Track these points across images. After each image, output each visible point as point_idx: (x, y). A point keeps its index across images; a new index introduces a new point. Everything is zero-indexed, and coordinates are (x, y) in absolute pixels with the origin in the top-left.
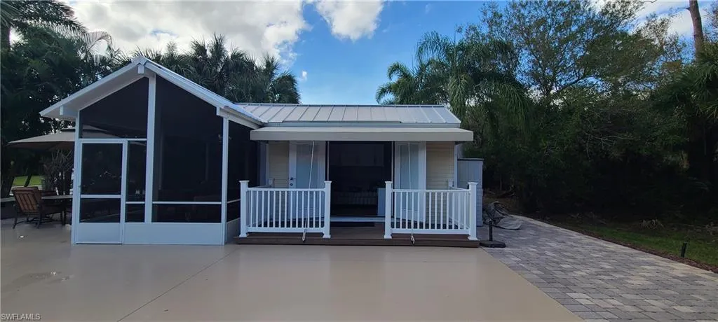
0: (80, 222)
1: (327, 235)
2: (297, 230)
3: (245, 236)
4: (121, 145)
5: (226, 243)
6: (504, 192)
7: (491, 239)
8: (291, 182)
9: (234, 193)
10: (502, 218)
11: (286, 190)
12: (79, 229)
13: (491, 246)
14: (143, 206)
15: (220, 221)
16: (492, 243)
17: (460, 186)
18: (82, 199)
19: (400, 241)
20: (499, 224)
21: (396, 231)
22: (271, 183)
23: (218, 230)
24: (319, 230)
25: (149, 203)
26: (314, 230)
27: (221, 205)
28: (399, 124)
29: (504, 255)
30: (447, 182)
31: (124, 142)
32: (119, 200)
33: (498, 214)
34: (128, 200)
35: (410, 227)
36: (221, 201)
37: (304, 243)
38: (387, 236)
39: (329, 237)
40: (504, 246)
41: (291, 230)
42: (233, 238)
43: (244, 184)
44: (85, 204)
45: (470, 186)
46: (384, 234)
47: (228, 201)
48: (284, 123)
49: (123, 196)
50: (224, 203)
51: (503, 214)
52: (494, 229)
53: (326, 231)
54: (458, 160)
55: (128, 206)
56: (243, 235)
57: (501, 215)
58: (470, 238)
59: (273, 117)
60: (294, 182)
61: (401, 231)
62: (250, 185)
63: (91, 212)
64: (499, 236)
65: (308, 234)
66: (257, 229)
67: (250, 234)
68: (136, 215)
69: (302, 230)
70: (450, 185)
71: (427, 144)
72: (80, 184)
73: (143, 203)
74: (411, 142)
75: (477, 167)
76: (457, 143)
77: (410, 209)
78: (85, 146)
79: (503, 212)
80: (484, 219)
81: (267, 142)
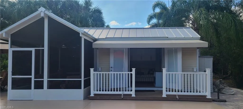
0: (12, 89)
1: (134, 95)
2: (118, 93)
3: (93, 96)
4: (31, 51)
5: (84, 99)
6: (225, 76)
7: (218, 98)
8: (111, 69)
9: (87, 74)
10: (224, 88)
11: (107, 73)
12: (12, 93)
13: (219, 101)
14: (43, 81)
15: (81, 88)
16: (219, 100)
17: (200, 70)
18: (12, 78)
19: (171, 99)
20: (222, 92)
21: (169, 93)
22: (100, 69)
23: (80, 93)
24: (129, 93)
25: (46, 79)
26: (127, 93)
27: (81, 80)
28: (167, 38)
29: (226, 105)
30: (193, 68)
31: (33, 50)
32: (31, 78)
33: (221, 86)
34: (35, 78)
36: (81, 78)
37: (123, 99)
38: (164, 95)
39: (135, 96)
40: (225, 101)
41: (116, 93)
42: (87, 96)
43: (92, 70)
44: (13, 80)
45: (207, 71)
46: (162, 95)
47: (84, 78)
48: (107, 39)
49: (33, 76)
50: (83, 79)
51: (225, 86)
52: (220, 94)
53: (133, 94)
54: (199, 57)
55: (35, 81)
56: (92, 95)
57: (224, 87)
58: (207, 97)
59: (99, 36)
60: (113, 69)
61: (171, 93)
62: (95, 71)
63: (17, 85)
64: (222, 97)
65: (124, 95)
66: (99, 92)
67: (95, 94)
68: (39, 86)
69: (121, 93)
70: (195, 70)
71: (182, 49)
72: (11, 71)
73: (43, 79)
74: (174, 48)
75: (209, 61)
76: (198, 48)
77: (172, 83)
78: (14, 52)
79: (225, 85)
80: (214, 89)
81: (98, 49)
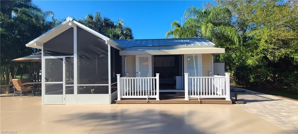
0: (46, 94)
1: (158, 99)
2: (143, 97)
5: (111, 103)
7: (236, 100)
8: (137, 74)
9: (114, 80)
11: (133, 78)
14: (73, 86)
15: (108, 93)
18: (46, 84)
21: (191, 96)
24: (154, 97)
25: (76, 85)
26: (151, 96)
28: (186, 46)
31: (64, 57)
32: (62, 84)
34: (66, 84)
35: (197, 94)
37: (147, 103)
38: (186, 99)
41: (141, 97)
42: (114, 101)
43: (118, 76)
44: (47, 86)
45: (226, 75)
47: (111, 84)
48: (133, 48)
49: (64, 82)
50: (109, 85)
53: (157, 97)
54: (214, 62)
55: (66, 87)
56: (119, 99)
58: (226, 100)
59: (128, 45)
61: (193, 96)
62: (121, 76)
63: (51, 90)
65: (149, 99)
66: (125, 97)
67: (121, 99)
68: (70, 91)
71: (202, 55)
72: (45, 77)
76: (213, 54)
78: (46, 60)
81: (125, 56)
